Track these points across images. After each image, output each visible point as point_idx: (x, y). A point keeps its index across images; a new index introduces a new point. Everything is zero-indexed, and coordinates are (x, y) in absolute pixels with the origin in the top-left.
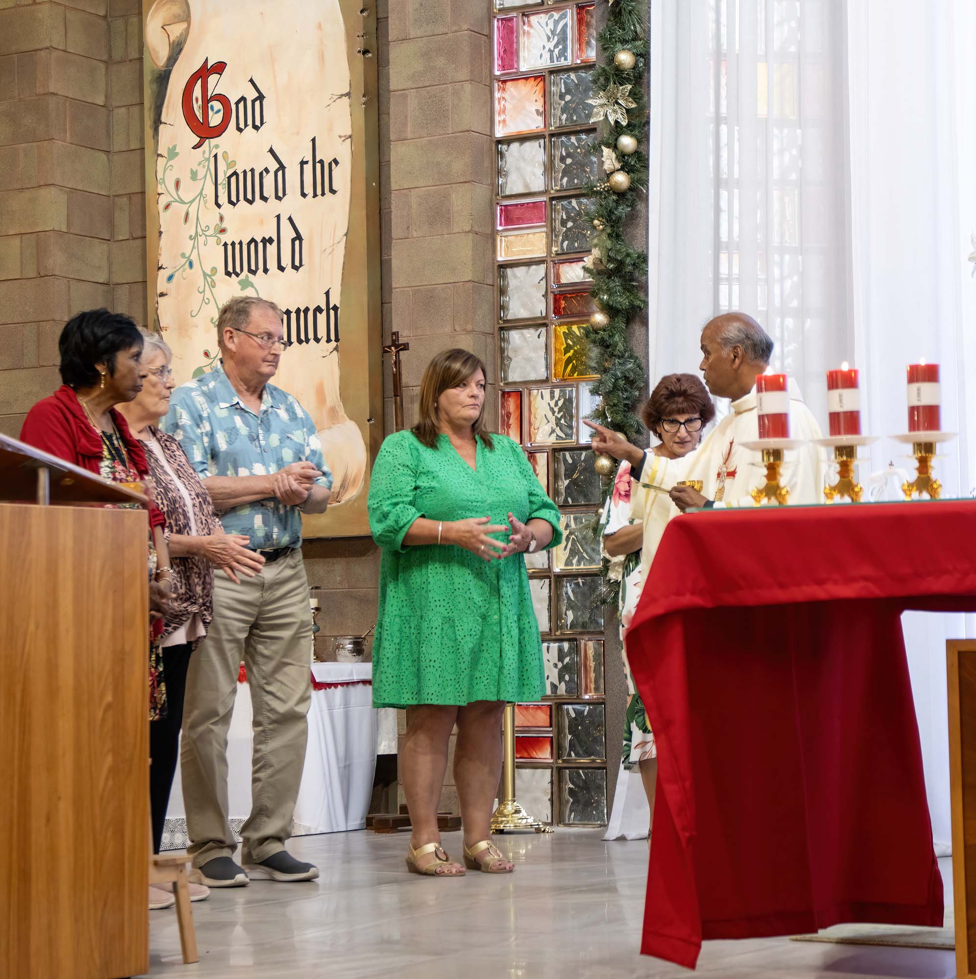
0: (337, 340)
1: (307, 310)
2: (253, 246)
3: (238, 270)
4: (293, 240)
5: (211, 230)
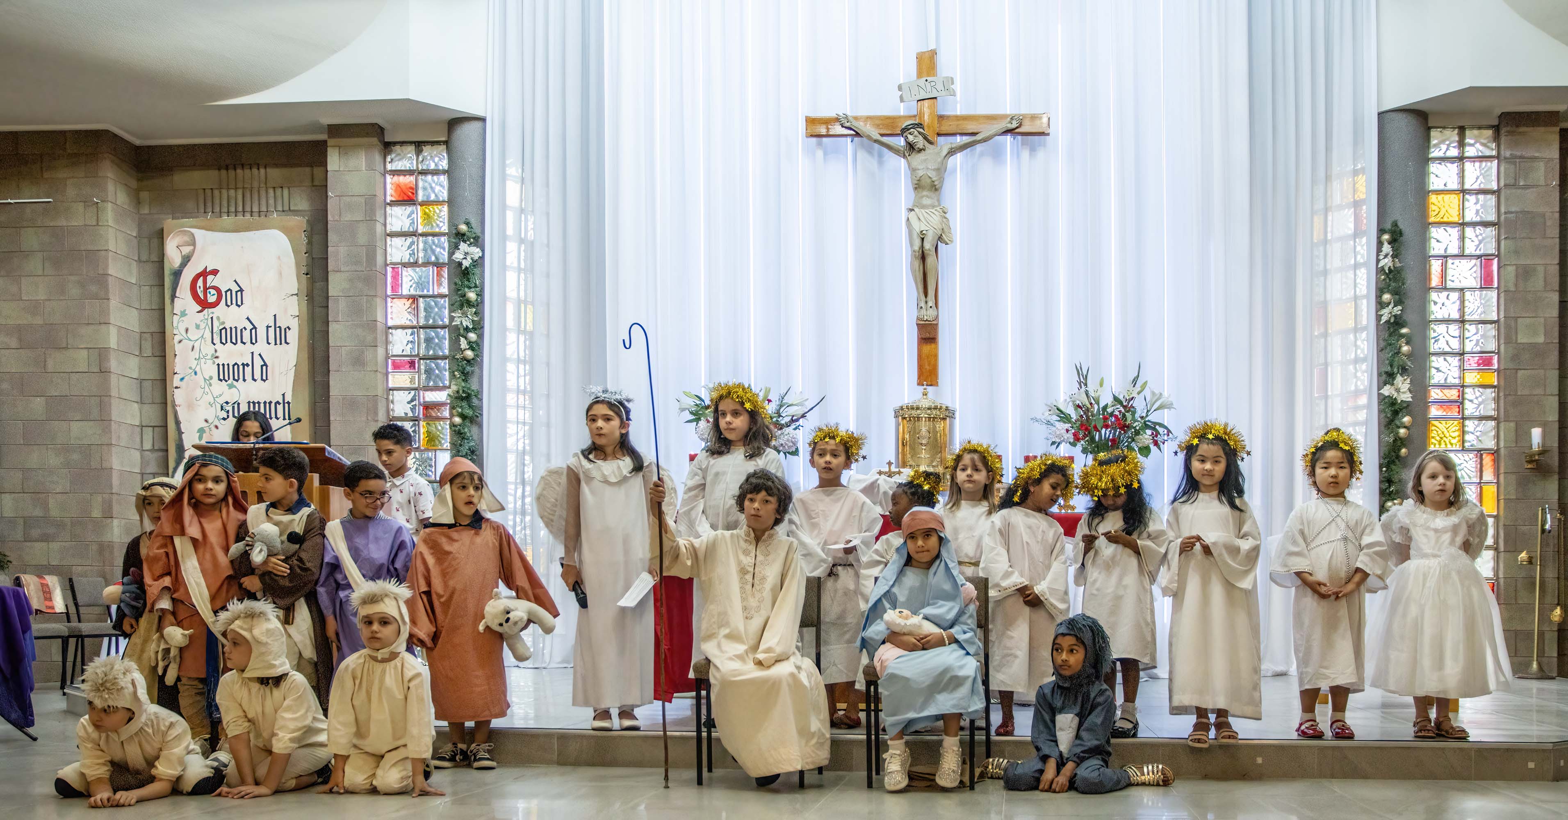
0: (289, 419)
1: (270, 403)
2: (236, 367)
3: (226, 378)
4: (262, 366)
5: (209, 357)
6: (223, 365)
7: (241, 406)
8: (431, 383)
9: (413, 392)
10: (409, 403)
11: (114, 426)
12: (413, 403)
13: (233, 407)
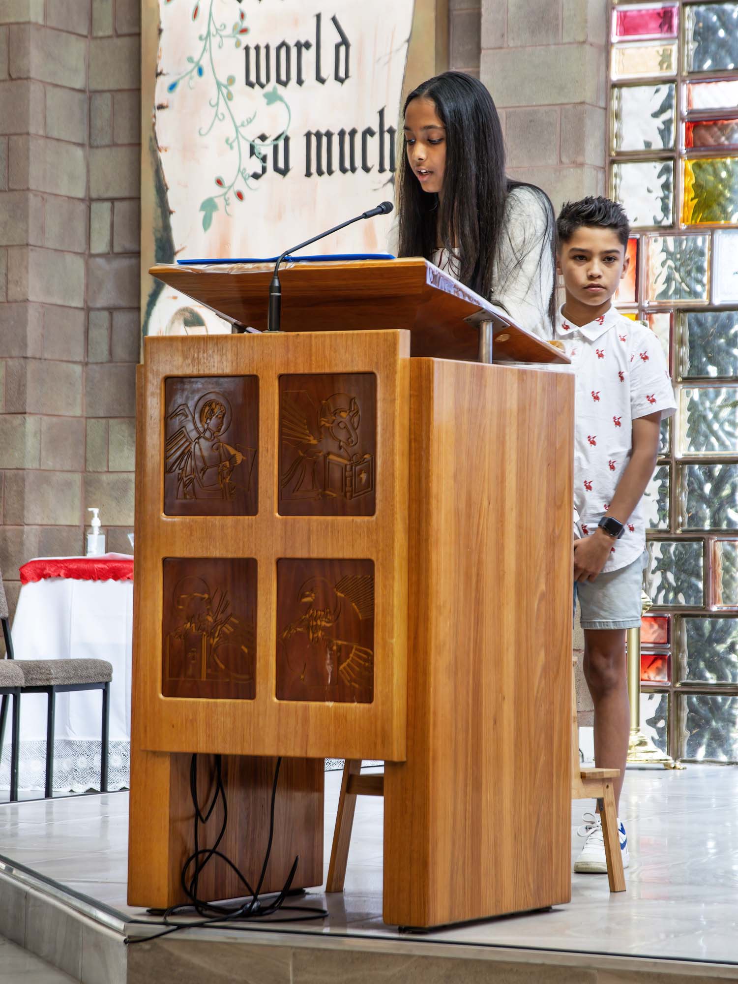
1: (353, 133)
2: (283, 52)
3: (263, 79)
4: (337, 47)
5: (229, 31)
6: (257, 48)
7: (291, 143)
8: (708, 65)
9: (665, 89)
10: (656, 115)
11: (33, 201)
12: (665, 116)
13: (276, 148)
